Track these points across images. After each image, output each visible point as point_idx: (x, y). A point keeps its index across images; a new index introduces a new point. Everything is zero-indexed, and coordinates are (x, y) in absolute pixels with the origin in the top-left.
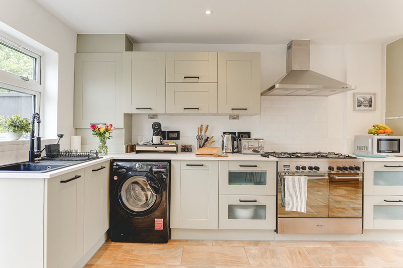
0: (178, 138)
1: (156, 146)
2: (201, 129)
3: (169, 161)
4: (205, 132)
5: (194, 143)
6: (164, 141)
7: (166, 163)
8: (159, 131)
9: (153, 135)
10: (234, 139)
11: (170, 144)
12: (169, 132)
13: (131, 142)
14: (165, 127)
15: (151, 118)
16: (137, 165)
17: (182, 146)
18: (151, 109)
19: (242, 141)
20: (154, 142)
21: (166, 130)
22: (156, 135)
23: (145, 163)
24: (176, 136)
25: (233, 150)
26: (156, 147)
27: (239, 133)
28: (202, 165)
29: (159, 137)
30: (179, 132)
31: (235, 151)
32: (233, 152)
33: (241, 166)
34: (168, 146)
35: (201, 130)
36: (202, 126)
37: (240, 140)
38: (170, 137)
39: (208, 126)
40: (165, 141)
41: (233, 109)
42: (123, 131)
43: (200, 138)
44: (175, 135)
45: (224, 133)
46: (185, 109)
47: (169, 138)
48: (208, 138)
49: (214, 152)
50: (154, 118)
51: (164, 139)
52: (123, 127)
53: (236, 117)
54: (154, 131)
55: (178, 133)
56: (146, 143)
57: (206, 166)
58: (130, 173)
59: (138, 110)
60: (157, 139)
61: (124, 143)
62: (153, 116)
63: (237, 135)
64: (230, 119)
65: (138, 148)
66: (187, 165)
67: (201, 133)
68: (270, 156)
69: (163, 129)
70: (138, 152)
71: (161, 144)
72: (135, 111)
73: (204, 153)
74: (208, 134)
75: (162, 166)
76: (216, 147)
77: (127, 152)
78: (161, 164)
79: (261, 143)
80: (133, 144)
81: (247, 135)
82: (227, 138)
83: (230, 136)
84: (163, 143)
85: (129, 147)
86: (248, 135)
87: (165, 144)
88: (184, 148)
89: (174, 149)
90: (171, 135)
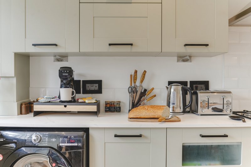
0: (99, 91)
1: (65, 104)
2: (134, 77)
3: (86, 130)
4: (142, 81)
5: (125, 99)
6: (78, 96)
7: (81, 133)
8: (70, 81)
9: (61, 87)
10: (185, 92)
11: (87, 101)
12: (85, 82)
13: (28, 97)
14: (80, 75)
15: (58, 60)
16: (34, 137)
17: (107, 103)
18: (56, 45)
19: (199, 95)
20: (63, 99)
21: (82, 79)
22: (65, 87)
23: (47, 133)
24: (97, 88)
25: (184, 109)
26: (65, 106)
27: (192, 83)
28: (140, 136)
29: (70, 90)
30: (101, 81)
31: (188, 110)
32: (184, 112)
33: (203, 136)
34: (84, 103)
35: (135, 79)
36: (136, 72)
37: (196, 94)
38: (88, 89)
39: (145, 72)
40: (80, 97)
41: (186, 45)
42: (14, 80)
43: (133, 90)
44: (95, 87)
45: (170, 83)
46: (110, 45)
47: (86, 92)
48: (145, 90)
49: (159, 113)
50: (62, 61)
51: (78, 92)
52: (14, 76)
53: (188, 58)
54: (62, 81)
55: (99, 82)
56: (49, 100)
57: (146, 137)
58: (23, 149)
59: (37, 47)
60: (66, 94)
61: (15, 100)
62: (61, 57)
63: (189, 86)
64: (178, 61)
65: (36, 108)
66: (116, 136)
67: (135, 83)
68: (246, 119)
69: (76, 78)
70: (37, 113)
71: (73, 101)
72: (31, 50)
73: (142, 116)
74: (145, 85)
75: (75, 137)
76: (160, 106)
77: (21, 113)
78: (72, 134)
79: (228, 98)
80: (32, 100)
81: (203, 86)
82: (175, 90)
83: (180, 87)
84: (76, 98)
85: (23, 106)
86: (205, 85)
87: (80, 101)
88: (108, 106)
89: (94, 108)
90: (89, 87)
